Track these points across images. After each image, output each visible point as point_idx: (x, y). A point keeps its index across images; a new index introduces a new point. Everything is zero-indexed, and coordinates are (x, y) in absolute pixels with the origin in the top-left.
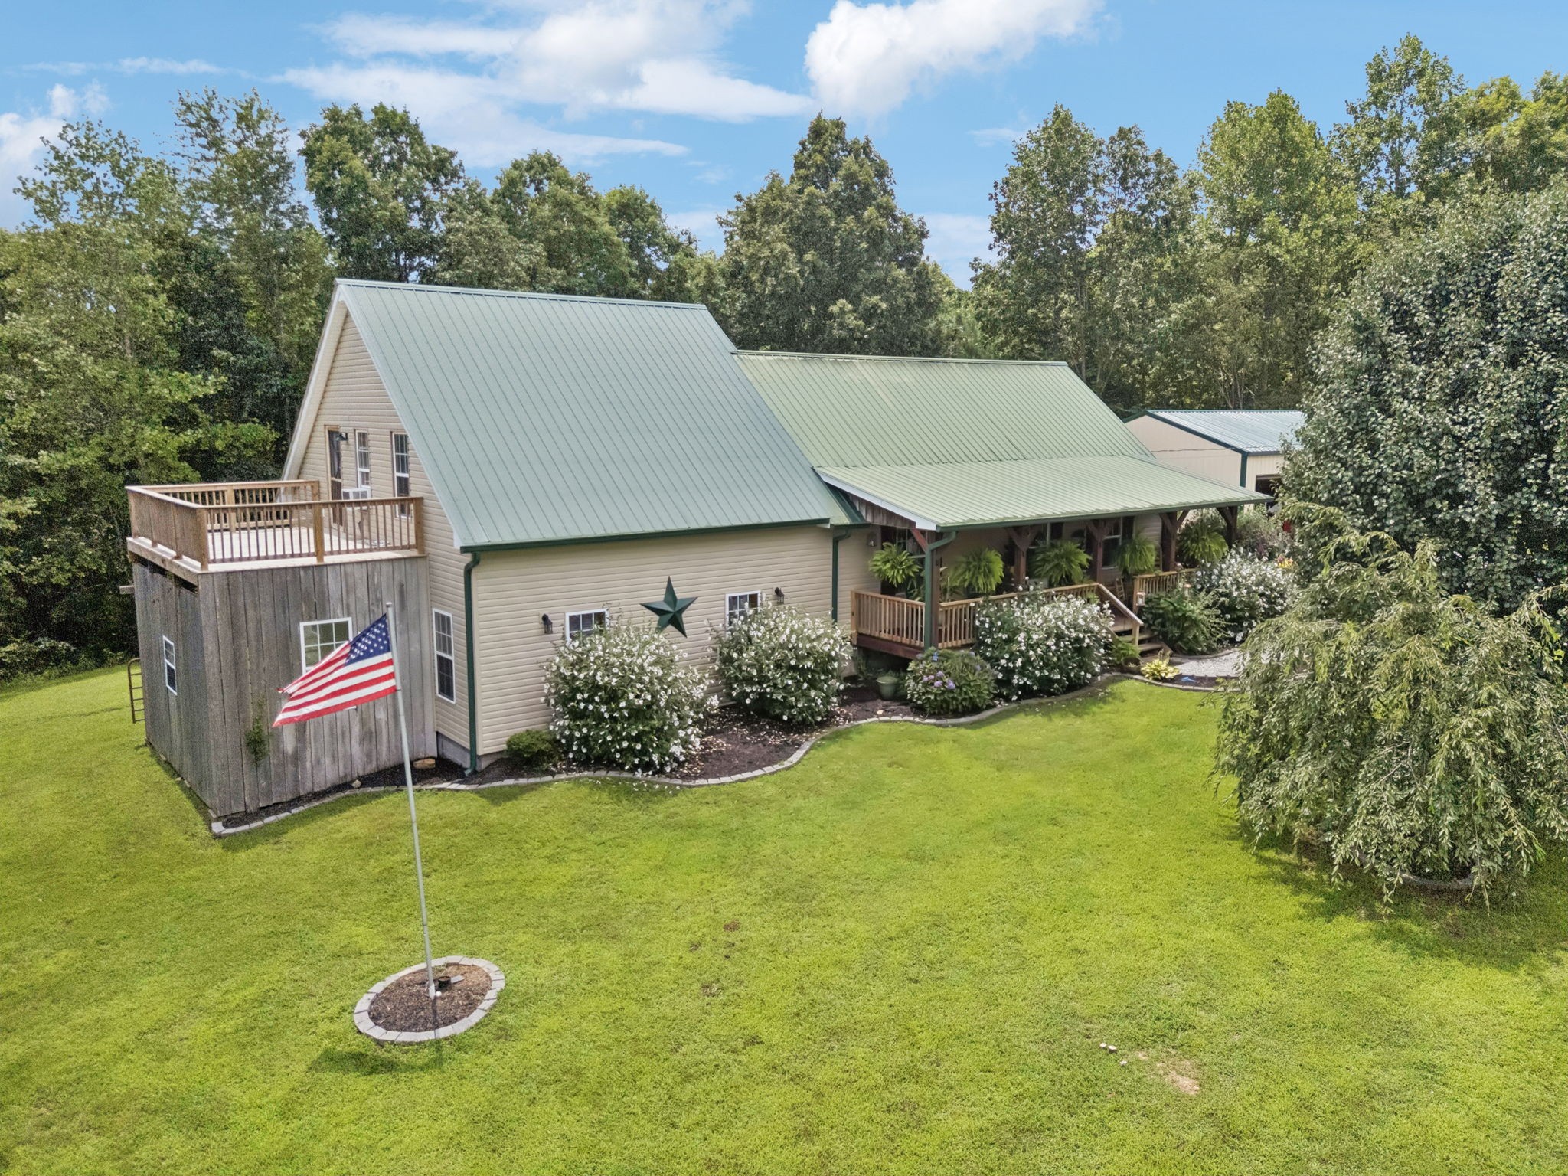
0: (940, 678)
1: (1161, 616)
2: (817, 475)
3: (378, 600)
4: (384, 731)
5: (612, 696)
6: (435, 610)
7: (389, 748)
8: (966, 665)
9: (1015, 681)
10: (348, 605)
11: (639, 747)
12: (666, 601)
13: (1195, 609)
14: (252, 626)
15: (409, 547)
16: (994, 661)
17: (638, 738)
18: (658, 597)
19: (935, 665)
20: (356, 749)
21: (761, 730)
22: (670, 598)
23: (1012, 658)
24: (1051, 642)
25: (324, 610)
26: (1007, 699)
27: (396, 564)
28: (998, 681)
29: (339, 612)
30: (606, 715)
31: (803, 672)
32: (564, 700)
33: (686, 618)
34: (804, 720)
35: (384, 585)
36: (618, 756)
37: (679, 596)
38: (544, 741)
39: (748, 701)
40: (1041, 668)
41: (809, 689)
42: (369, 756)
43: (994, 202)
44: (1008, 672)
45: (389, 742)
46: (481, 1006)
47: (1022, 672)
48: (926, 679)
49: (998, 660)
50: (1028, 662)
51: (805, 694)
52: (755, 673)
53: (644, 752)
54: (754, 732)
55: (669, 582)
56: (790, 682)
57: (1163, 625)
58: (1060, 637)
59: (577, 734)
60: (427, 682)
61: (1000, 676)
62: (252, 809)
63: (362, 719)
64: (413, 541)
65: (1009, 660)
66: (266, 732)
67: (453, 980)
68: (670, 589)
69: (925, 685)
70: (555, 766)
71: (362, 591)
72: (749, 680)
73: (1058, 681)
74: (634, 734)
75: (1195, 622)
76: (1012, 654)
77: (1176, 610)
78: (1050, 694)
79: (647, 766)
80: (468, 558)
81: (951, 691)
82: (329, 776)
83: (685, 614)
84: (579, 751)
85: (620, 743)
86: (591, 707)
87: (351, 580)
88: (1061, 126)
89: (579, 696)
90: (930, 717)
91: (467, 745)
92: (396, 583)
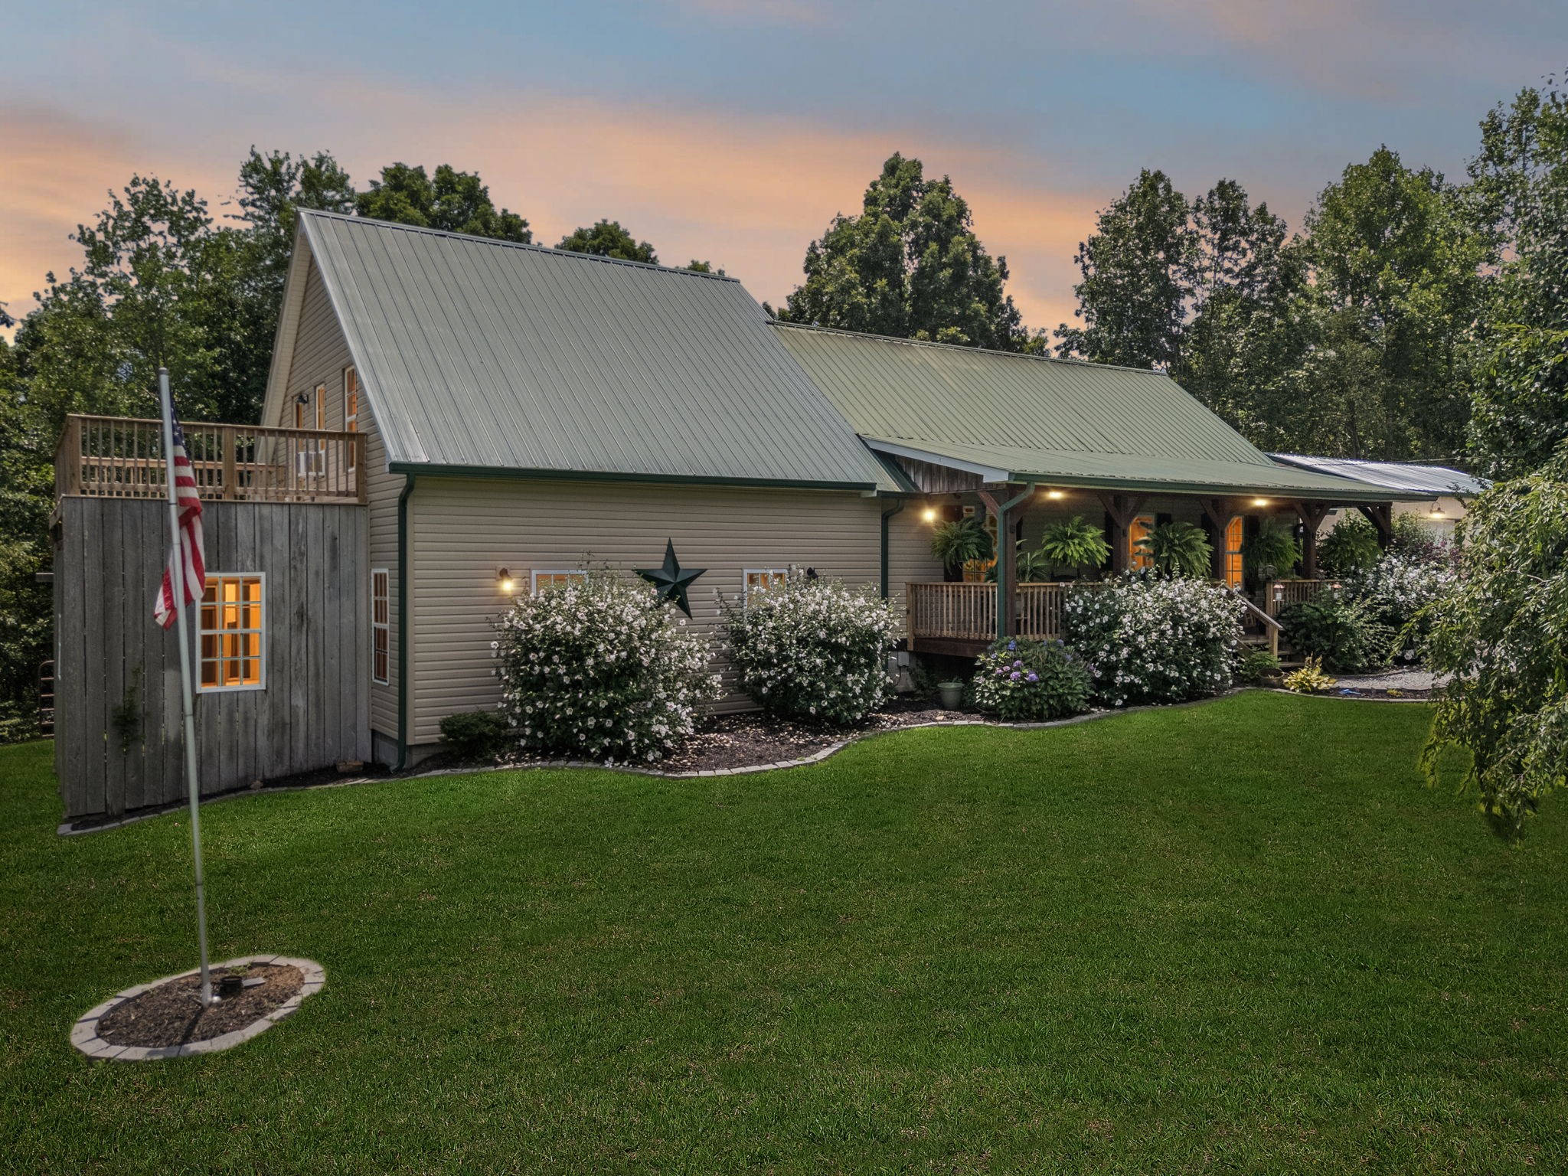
0: (1018, 669)
1: (1303, 625)
2: (863, 442)
3: (302, 554)
4: (302, 728)
5: (575, 652)
6: (375, 571)
7: (307, 745)
8: (1052, 654)
9: (1119, 680)
10: (262, 557)
11: (609, 723)
12: (665, 568)
13: (1348, 615)
14: (130, 569)
15: (347, 494)
16: (1090, 655)
17: (608, 712)
18: (655, 562)
19: (1011, 654)
20: (262, 741)
21: (782, 731)
22: (671, 566)
23: (1115, 649)
24: (1166, 626)
25: (229, 560)
26: (1109, 705)
27: (328, 511)
28: (1095, 680)
29: (249, 563)
30: (566, 680)
31: (836, 649)
32: (514, 663)
33: (692, 592)
34: (838, 715)
35: (311, 534)
36: (582, 737)
37: (682, 565)
38: (488, 722)
39: (764, 690)
40: (1154, 662)
41: (844, 674)
42: (279, 754)
43: (1080, 265)
44: (1110, 668)
45: (307, 737)
46: (269, 1016)
47: (1128, 667)
48: (998, 670)
49: (1095, 653)
50: (1137, 652)
51: (840, 682)
52: (773, 650)
53: (616, 732)
54: (772, 732)
55: (670, 545)
56: (818, 661)
57: (1308, 637)
58: (1177, 621)
59: (529, 709)
60: (363, 665)
61: (1098, 674)
62: (115, 810)
63: (273, 706)
64: (352, 487)
65: (1110, 652)
66: (140, 710)
67: (246, 983)
68: (670, 553)
69: (999, 678)
70: (502, 757)
71: (281, 539)
72: (767, 664)
73: (1177, 681)
74: (603, 704)
75: (1350, 631)
76: (1113, 645)
77: (1325, 618)
78: (1165, 701)
79: (621, 754)
80: (401, 480)
81: (1032, 684)
82: (223, 776)
83: (690, 588)
84: (533, 736)
85: (584, 719)
86: (547, 670)
87: (267, 525)
88: (1152, 182)
89: (532, 656)
90: (1006, 720)
91: (395, 735)
92: (328, 532)
